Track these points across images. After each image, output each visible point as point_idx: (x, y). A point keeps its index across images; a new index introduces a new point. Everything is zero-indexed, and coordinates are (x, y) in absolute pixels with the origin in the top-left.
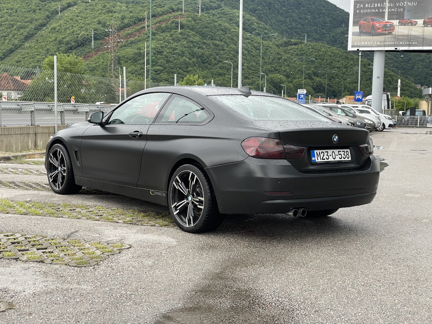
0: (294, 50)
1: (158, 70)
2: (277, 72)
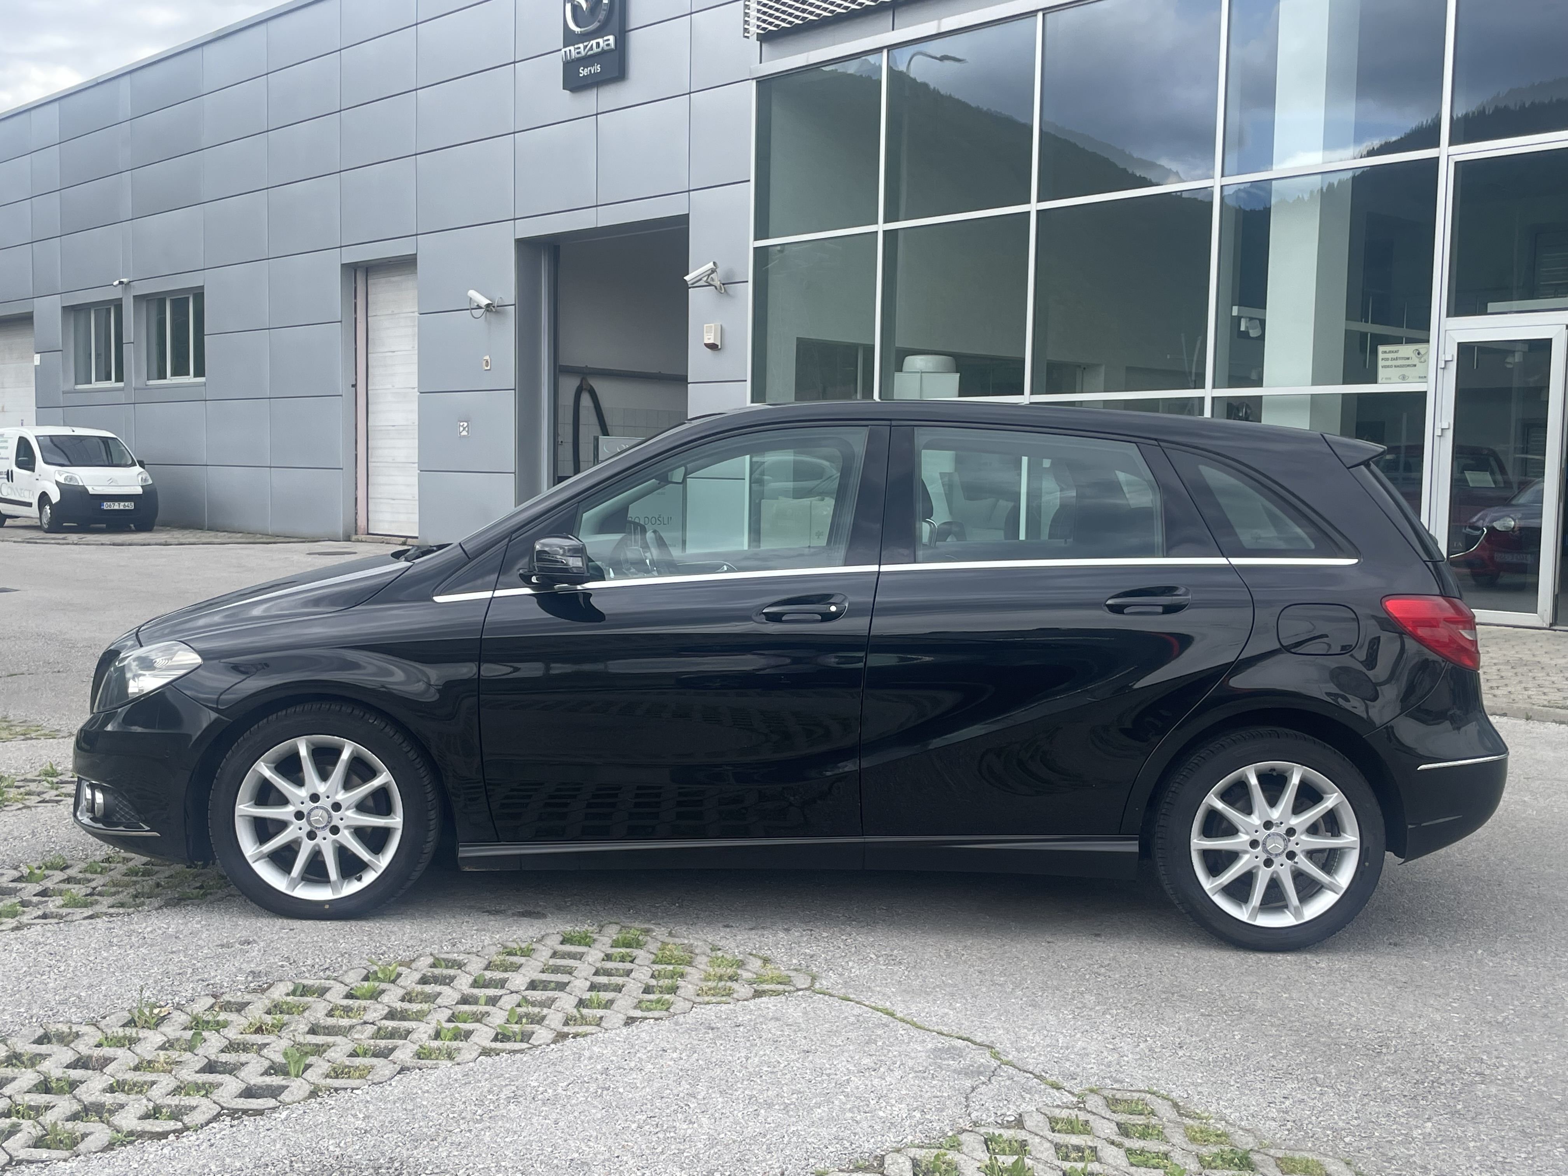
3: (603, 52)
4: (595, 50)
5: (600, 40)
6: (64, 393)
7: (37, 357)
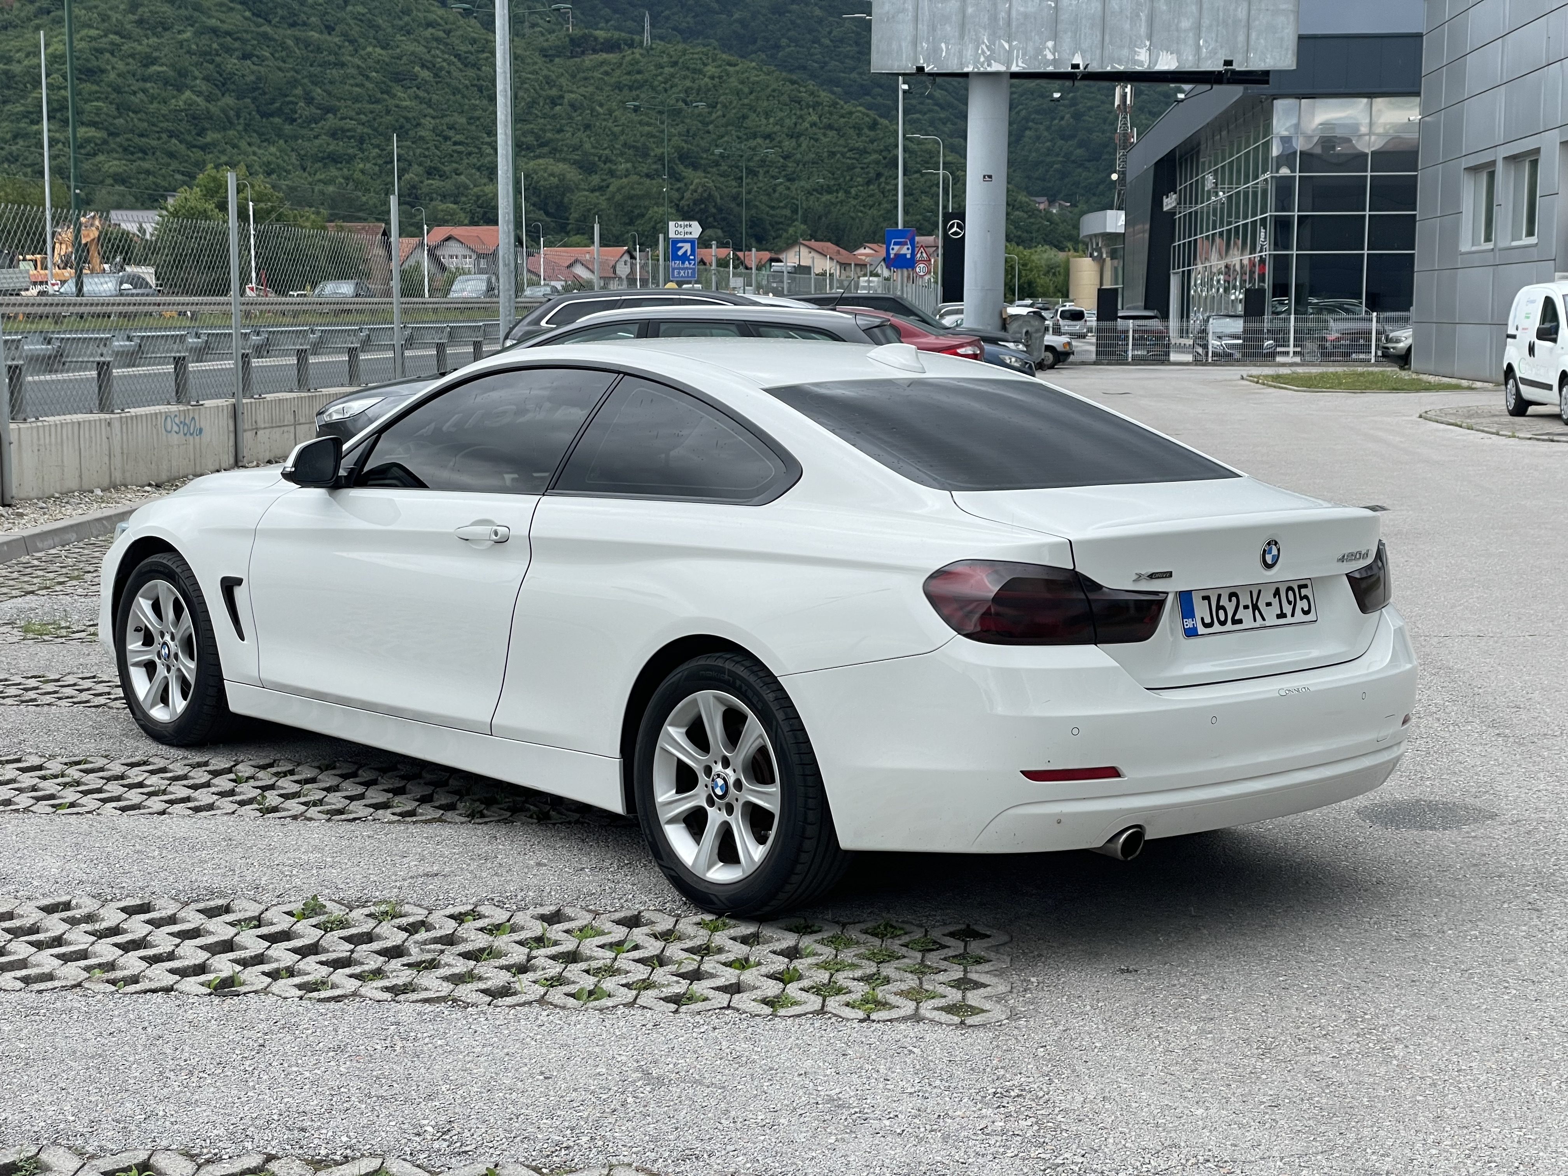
0: (605, 68)
1: (88, 141)
2: (545, 150)
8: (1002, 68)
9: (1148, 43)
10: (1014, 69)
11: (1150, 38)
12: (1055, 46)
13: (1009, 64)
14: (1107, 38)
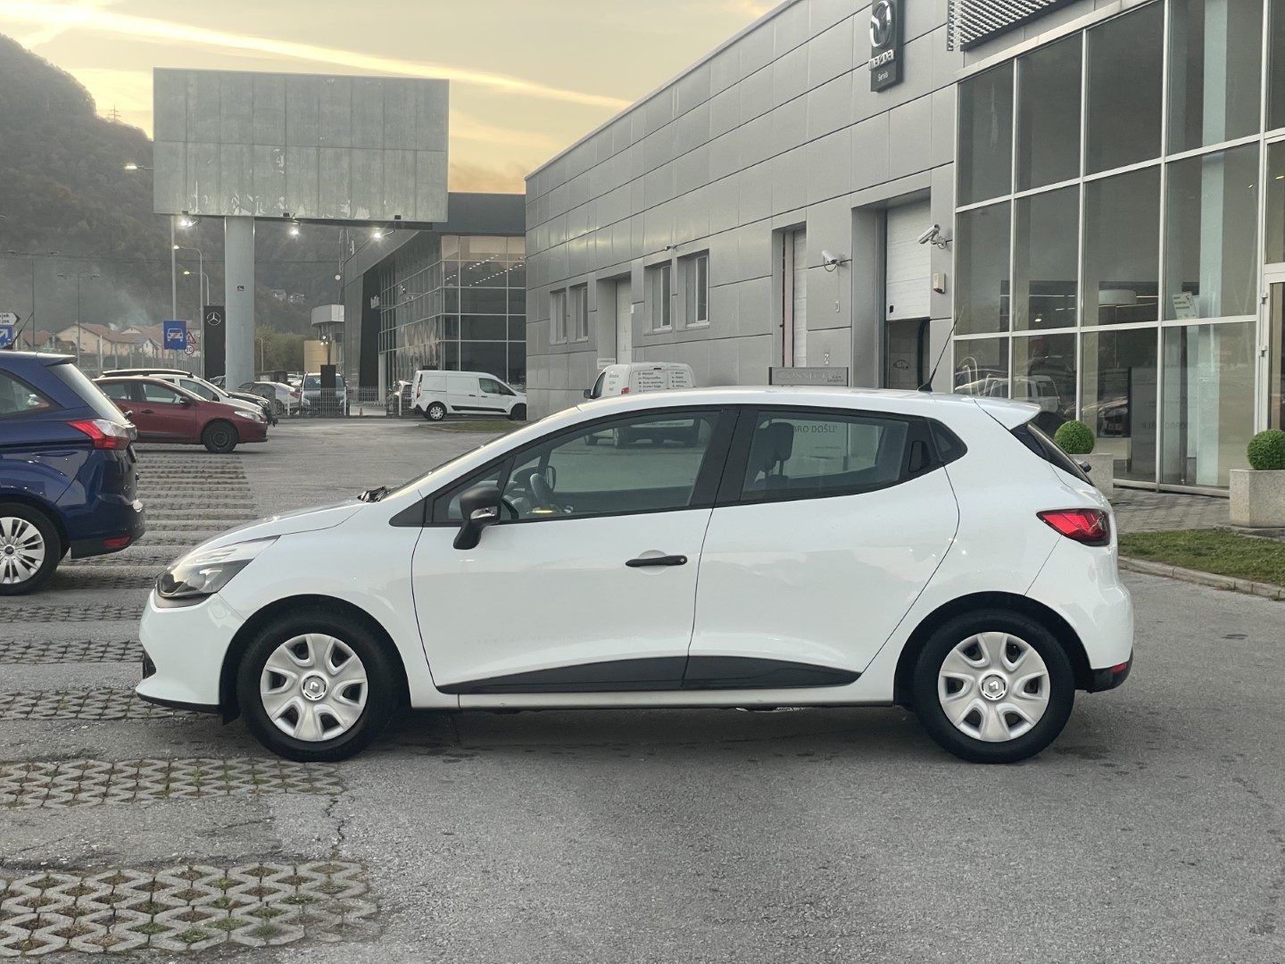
3: (888, 63)
4: (884, 61)
5: (886, 53)
6: (645, 335)
7: (633, 306)
8: (249, 214)
9: (349, 202)
10: (257, 214)
11: (350, 198)
12: (285, 199)
13: (253, 212)
14: (321, 197)
